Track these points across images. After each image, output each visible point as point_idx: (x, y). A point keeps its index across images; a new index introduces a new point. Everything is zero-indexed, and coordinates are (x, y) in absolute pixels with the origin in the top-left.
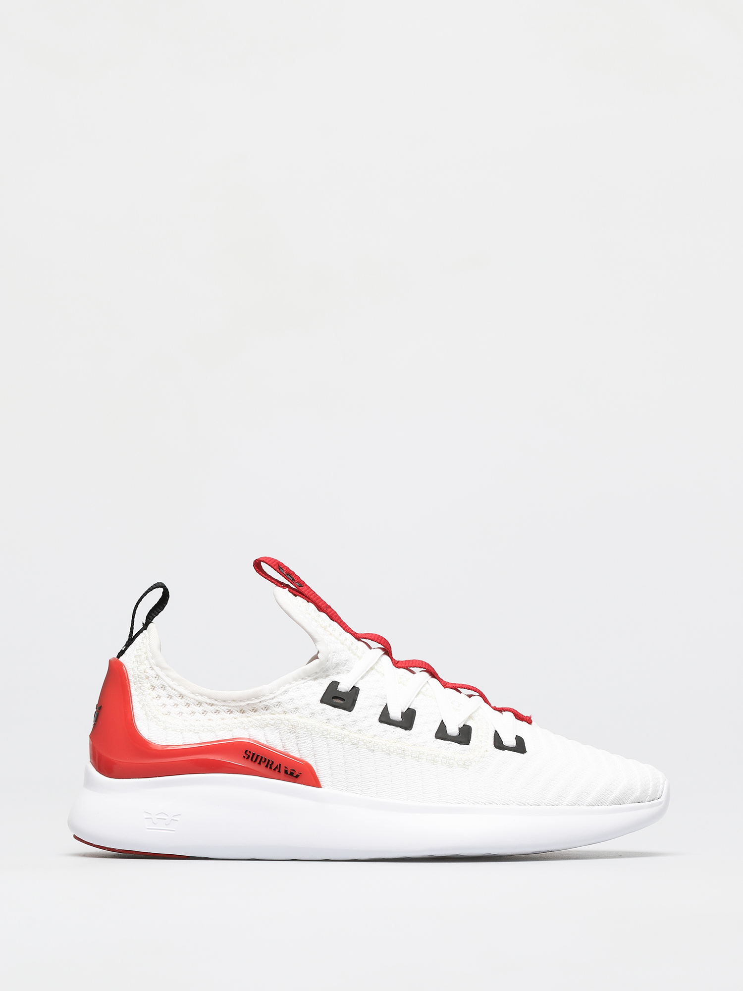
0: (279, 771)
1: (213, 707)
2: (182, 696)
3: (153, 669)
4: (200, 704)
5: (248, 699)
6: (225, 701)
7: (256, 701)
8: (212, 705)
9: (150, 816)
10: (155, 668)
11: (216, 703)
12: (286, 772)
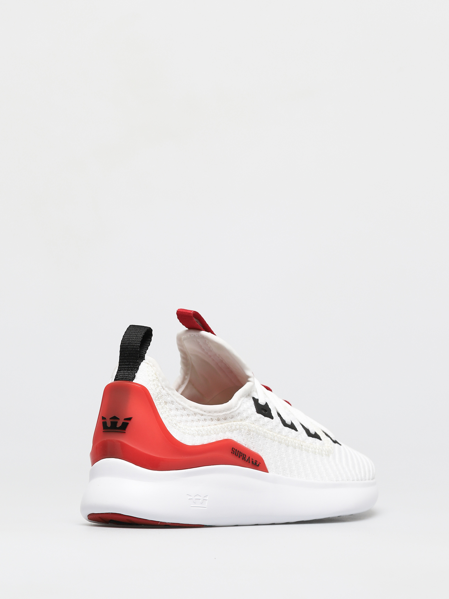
0: (249, 462)
1: (202, 416)
2: (184, 409)
3: (164, 389)
4: (195, 414)
5: (224, 411)
6: (210, 412)
7: (228, 412)
8: (202, 415)
9: (191, 498)
10: (166, 389)
11: (204, 413)
12: (253, 462)
